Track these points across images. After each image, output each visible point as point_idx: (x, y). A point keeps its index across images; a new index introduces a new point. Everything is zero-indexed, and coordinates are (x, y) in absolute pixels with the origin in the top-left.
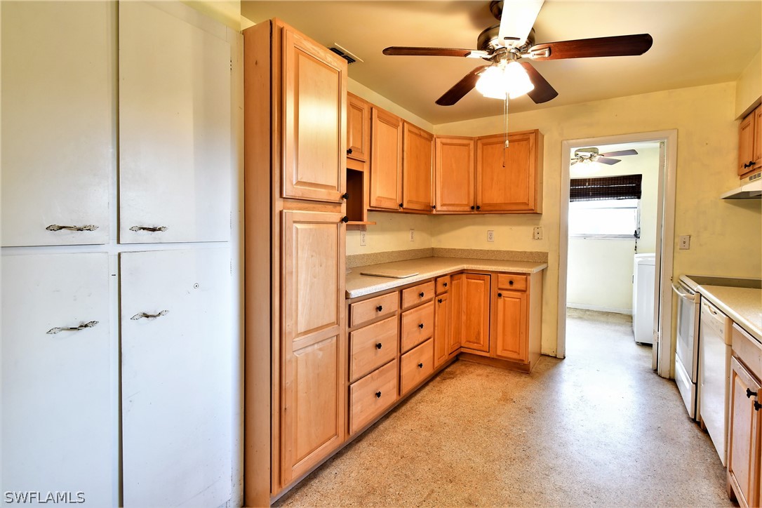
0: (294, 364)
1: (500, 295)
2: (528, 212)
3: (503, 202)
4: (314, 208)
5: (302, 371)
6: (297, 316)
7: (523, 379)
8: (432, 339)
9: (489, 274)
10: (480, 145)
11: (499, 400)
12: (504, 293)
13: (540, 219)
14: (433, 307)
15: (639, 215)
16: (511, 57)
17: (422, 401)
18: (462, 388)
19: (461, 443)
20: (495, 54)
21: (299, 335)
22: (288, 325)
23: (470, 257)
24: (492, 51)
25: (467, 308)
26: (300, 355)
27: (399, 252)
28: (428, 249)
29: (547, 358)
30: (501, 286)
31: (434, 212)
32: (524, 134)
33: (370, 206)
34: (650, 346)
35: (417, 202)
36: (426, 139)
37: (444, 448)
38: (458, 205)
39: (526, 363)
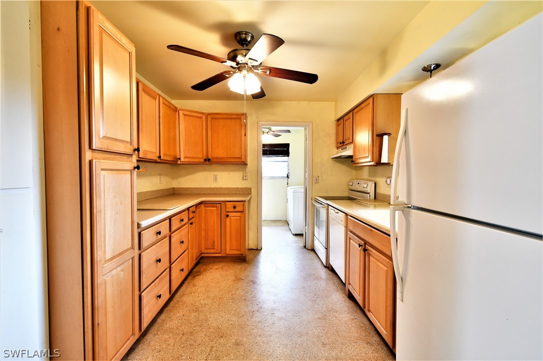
0: (103, 286)
1: (228, 216)
2: (242, 163)
3: (226, 156)
4: (114, 158)
5: (109, 290)
6: (105, 246)
7: (244, 265)
8: (187, 251)
9: (220, 203)
10: (209, 119)
11: (234, 281)
12: (230, 214)
13: (246, 168)
14: (187, 228)
15: (288, 166)
16: (249, 70)
17: (183, 295)
18: (208, 279)
19: (220, 313)
20: (239, 66)
21: (106, 261)
22: (98, 255)
23: (202, 192)
24: (238, 64)
25: (205, 227)
26: (108, 278)
27: (152, 191)
28: (170, 189)
29: (252, 251)
30: (228, 210)
31: (179, 162)
32: (238, 115)
33: (139, 157)
34: (302, 235)
35: (169, 155)
36: (173, 110)
37: (210, 319)
38: (195, 158)
39: (244, 255)
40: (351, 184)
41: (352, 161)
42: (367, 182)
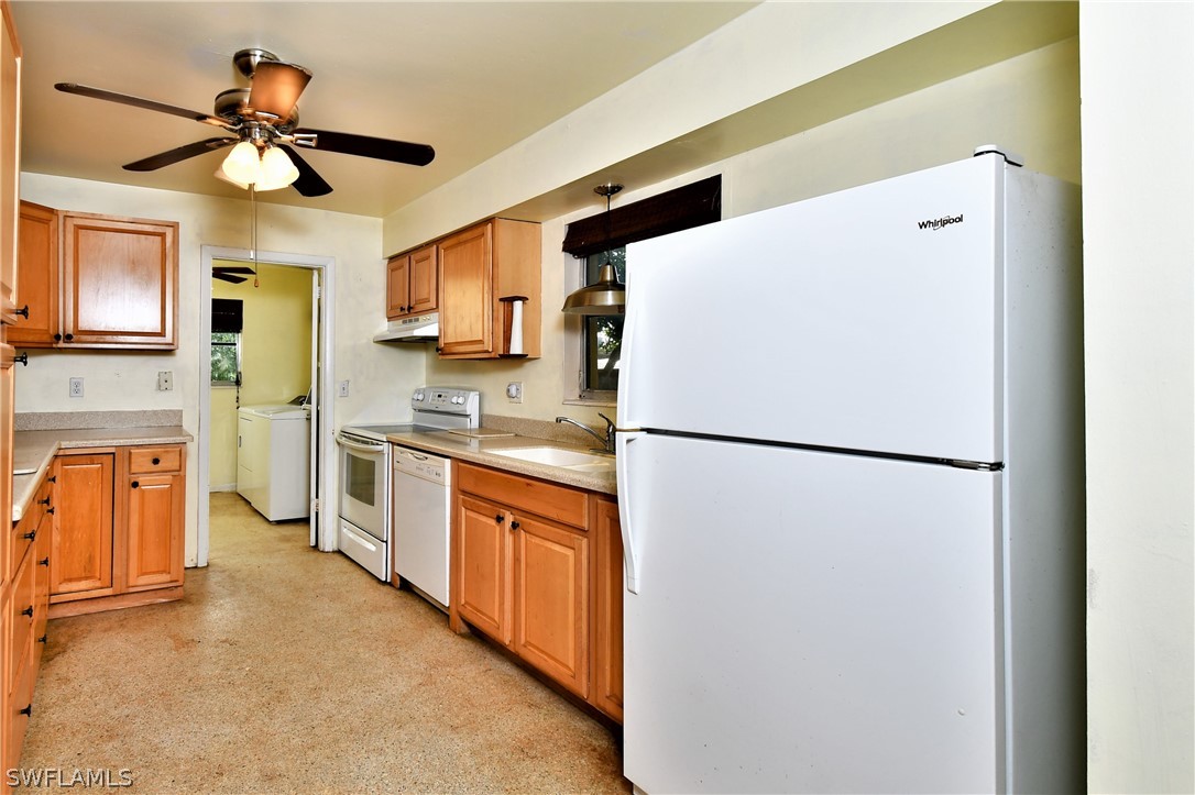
1: (135, 485)
7: (181, 609)
9: (111, 451)
10: (70, 225)
11: (176, 649)
12: (142, 479)
13: (171, 360)
18: (98, 658)
19: (180, 725)
30: (135, 470)
37: (164, 745)
38: (29, 331)
40: (421, 397)
41: (438, 350)
42: (462, 392)
